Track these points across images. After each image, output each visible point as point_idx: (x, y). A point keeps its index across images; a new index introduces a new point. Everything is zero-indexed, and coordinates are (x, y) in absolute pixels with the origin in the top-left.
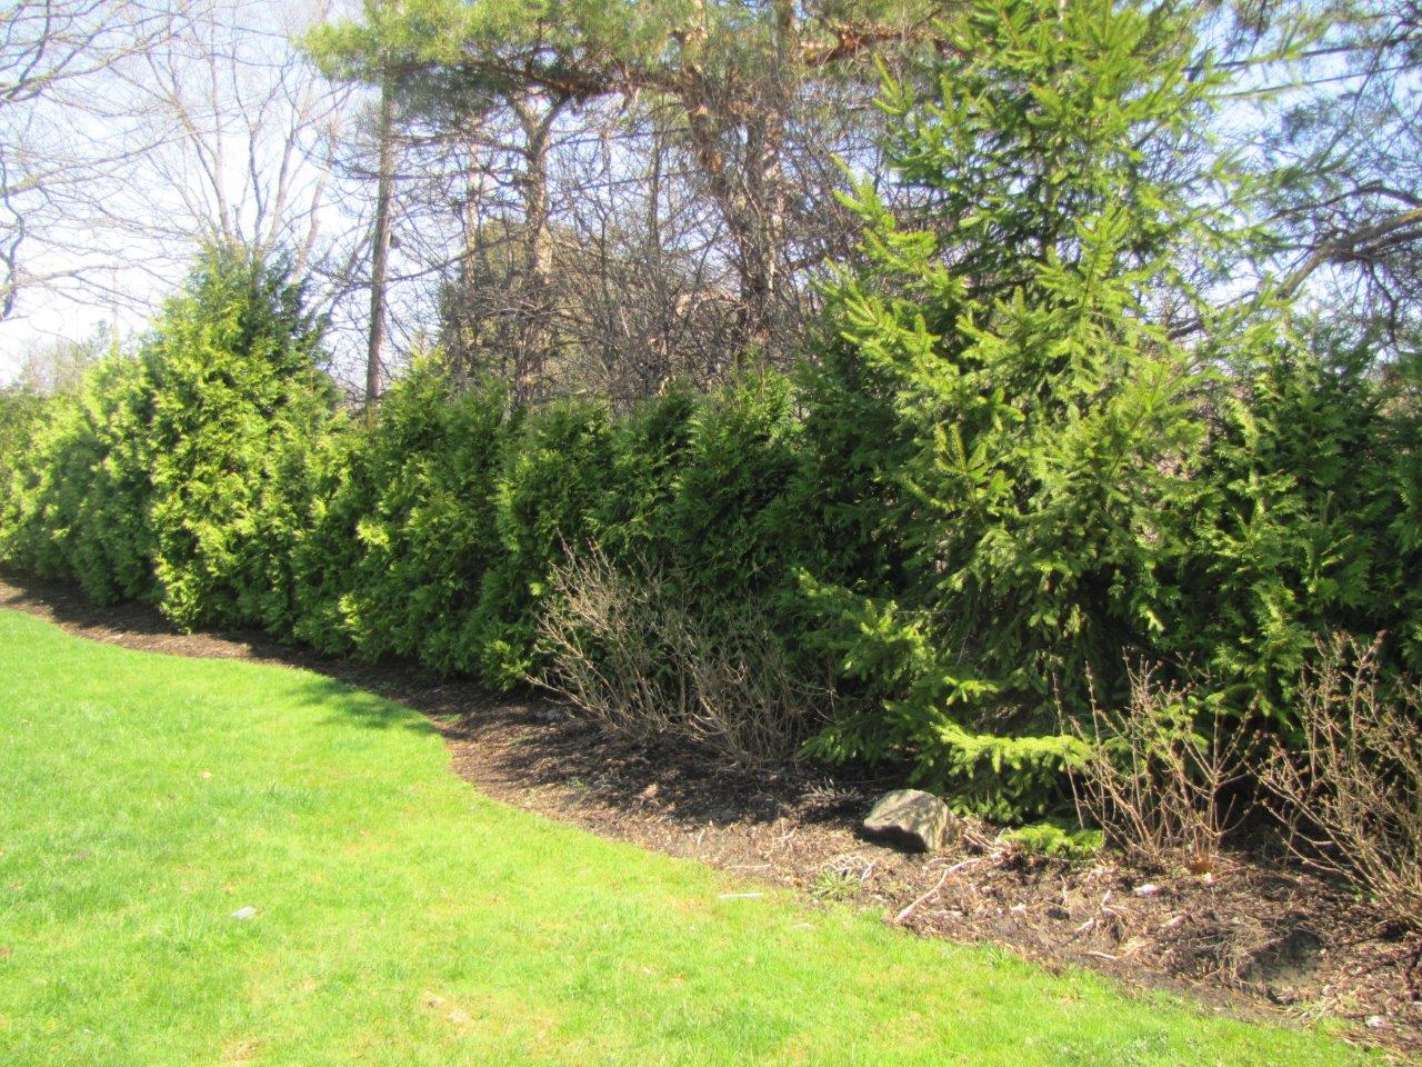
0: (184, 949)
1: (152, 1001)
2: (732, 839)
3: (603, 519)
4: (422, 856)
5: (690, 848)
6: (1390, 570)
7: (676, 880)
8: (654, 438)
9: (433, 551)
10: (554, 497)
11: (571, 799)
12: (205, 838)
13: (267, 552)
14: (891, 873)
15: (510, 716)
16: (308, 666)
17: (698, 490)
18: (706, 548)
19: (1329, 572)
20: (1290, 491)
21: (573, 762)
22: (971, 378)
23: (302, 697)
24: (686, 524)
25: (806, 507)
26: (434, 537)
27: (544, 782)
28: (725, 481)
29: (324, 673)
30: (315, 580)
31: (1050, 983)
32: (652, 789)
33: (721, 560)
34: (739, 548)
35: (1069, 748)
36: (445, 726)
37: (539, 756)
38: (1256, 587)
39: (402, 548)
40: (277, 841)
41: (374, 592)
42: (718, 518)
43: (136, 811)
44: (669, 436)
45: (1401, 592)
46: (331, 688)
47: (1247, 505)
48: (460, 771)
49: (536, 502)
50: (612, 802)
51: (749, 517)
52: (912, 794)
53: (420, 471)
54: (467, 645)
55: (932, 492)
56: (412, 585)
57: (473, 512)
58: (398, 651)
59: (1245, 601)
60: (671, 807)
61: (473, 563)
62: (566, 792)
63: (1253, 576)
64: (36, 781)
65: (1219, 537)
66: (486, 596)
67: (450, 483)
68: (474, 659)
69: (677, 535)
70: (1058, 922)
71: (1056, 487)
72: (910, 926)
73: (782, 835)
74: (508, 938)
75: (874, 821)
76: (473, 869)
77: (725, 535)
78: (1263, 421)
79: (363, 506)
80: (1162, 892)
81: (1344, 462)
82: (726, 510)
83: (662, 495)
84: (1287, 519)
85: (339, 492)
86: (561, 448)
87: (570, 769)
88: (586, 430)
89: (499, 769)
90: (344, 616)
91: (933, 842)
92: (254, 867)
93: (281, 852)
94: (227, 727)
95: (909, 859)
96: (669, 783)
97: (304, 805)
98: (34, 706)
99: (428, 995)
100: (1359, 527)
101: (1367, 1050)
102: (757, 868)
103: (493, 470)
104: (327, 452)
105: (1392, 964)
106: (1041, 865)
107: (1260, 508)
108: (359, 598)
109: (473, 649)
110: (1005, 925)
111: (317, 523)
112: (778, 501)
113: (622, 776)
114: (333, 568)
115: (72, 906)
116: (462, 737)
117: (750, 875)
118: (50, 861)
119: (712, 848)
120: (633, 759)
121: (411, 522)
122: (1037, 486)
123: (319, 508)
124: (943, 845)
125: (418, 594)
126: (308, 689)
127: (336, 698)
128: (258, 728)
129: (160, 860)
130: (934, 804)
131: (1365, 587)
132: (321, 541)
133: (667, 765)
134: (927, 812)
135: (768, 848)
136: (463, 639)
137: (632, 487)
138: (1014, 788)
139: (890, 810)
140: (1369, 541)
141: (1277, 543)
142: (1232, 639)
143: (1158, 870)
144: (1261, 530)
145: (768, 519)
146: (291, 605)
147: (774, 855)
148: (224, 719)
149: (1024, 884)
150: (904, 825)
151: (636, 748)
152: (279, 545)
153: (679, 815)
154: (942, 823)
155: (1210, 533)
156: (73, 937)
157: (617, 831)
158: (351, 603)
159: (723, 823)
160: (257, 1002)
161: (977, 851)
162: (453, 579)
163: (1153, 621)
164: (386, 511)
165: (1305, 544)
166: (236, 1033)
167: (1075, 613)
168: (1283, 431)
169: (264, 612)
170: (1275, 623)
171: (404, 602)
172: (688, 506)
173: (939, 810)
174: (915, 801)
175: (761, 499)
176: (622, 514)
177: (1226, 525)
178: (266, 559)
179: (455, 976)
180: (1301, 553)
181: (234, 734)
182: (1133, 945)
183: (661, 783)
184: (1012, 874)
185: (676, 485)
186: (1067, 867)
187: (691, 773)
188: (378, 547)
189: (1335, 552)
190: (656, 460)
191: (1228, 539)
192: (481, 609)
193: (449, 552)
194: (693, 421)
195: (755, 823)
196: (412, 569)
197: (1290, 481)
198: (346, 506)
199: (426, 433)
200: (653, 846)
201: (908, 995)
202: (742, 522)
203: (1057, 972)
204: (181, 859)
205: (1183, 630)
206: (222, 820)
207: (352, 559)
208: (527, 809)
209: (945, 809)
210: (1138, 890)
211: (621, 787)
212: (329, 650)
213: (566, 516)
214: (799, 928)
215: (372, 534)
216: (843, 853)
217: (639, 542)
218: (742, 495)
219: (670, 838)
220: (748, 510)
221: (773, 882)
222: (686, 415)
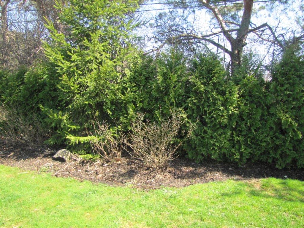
2: (27, 162)
3: (6, 96)
5: (17, 165)
6: (152, 101)
7: (10, 171)
8: (17, 79)
14: (57, 166)
17: (27, 89)
18: (28, 102)
19: (141, 102)
20: (135, 86)
22: (72, 64)
24: (24, 96)
25: (48, 92)
28: (32, 87)
31: (81, 184)
32: (12, 154)
33: (32, 104)
34: (35, 101)
35: (94, 139)
38: (128, 105)
42: (31, 95)
44: (21, 78)
45: (154, 105)
47: (126, 89)
50: (2, 157)
51: (37, 95)
52: (63, 150)
55: (63, 88)
59: (126, 108)
60: (15, 157)
63: (127, 103)
65: (121, 95)
69: (21, 99)
70: (86, 173)
71: (91, 85)
72: (56, 176)
73: (38, 160)
75: (55, 156)
77: (32, 99)
78: (131, 73)
80: (109, 166)
81: (145, 80)
83: (20, 91)
84: (135, 92)
88: (4, 77)
91: (67, 159)
95: (62, 163)
96: (17, 152)
100: (147, 93)
101: (134, 189)
102: (30, 167)
105: (145, 174)
106: (87, 162)
107: (129, 89)
110: (76, 174)
112: (43, 91)
113: (6, 151)
117: (28, 168)
119: (22, 164)
120: (10, 148)
122: (88, 87)
124: (69, 160)
130: (67, 152)
131: (147, 104)
133: (18, 149)
134: (65, 153)
135: (33, 163)
137: (13, 89)
138: (85, 148)
139: (59, 153)
140: (148, 96)
141: (132, 97)
142: (123, 115)
143: (109, 161)
144: (129, 95)
145: (41, 95)
147: (34, 165)
149: (83, 166)
150: (61, 156)
151: (12, 146)
153: (16, 159)
154: (69, 155)
155: (120, 94)
157: (2, 163)
159: (25, 159)
161: (75, 160)
163: (109, 112)
165: (137, 96)
167: (97, 112)
168: (135, 75)
170: (131, 112)
172: (24, 93)
173: (68, 153)
174: (63, 151)
175: (39, 91)
176: (10, 95)
177: (123, 93)
180: (136, 98)
182: (100, 176)
183: (15, 152)
184: (80, 164)
185: (22, 88)
186: (92, 162)
187: (22, 150)
189: (142, 98)
190: (18, 83)
191: (122, 96)
194: (26, 74)
195: (33, 158)
197: (135, 84)
200: (8, 165)
201: (49, 188)
202: (35, 96)
203: (82, 181)
205: (115, 114)
209: (70, 152)
210: (104, 165)
211: (5, 154)
214: (33, 178)
216: (49, 163)
217: (14, 101)
218: (36, 90)
219: (13, 163)
220: (37, 93)
221: (32, 170)
222: (25, 73)
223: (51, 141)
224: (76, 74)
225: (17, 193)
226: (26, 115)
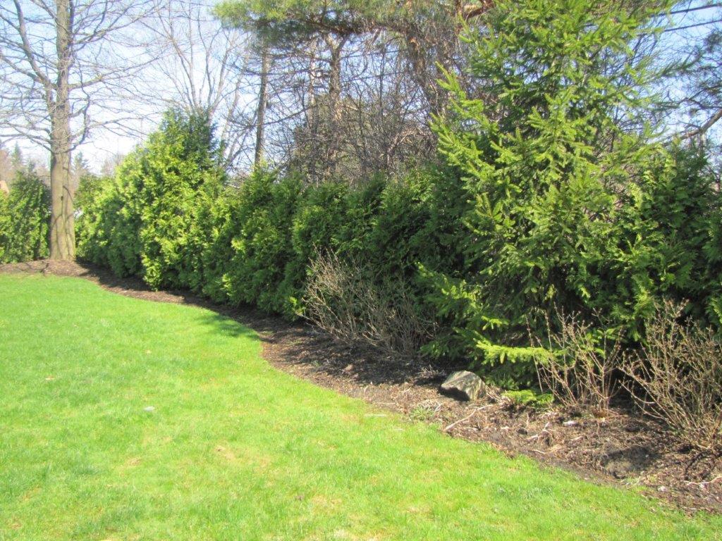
0: (120, 421)
1: (101, 440)
2: (381, 391)
3: (340, 240)
4: (235, 390)
5: (360, 394)
6: (702, 270)
7: (348, 407)
8: (366, 202)
9: (264, 253)
10: (319, 229)
11: (312, 370)
12: (141, 378)
13: (192, 253)
14: (450, 409)
15: (294, 332)
16: (208, 307)
17: (385, 225)
18: (386, 254)
19: (671, 270)
20: (656, 229)
21: (317, 354)
22: (500, 172)
23: (201, 321)
24: (378, 242)
25: (432, 235)
26: (265, 247)
27: (301, 363)
28: (397, 221)
29: (215, 311)
30: (213, 267)
31: (509, 462)
32: (349, 367)
33: (393, 259)
34: (402, 253)
35: (542, 355)
36: (264, 337)
37: (302, 350)
38: (634, 277)
39: (251, 253)
40: (172, 380)
41: (238, 273)
42: (392, 239)
43: (114, 366)
44: (373, 200)
45: (707, 280)
46: (217, 318)
47: (632, 236)
48: (265, 356)
49: (310, 231)
50: (330, 372)
51: (407, 239)
52: (465, 373)
53: (261, 215)
54: (278, 299)
55: (476, 226)
56: (255, 269)
57: (283, 235)
58: (247, 301)
59: (629, 285)
60: (356, 376)
61: (282, 259)
62: (310, 367)
63: (632, 272)
64: (74, 350)
65: (618, 252)
66: (287, 275)
67: (274, 221)
68: (281, 305)
69: (372, 247)
70: (521, 436)
71: (542, 224)
72: (450, 433)
73: (406, 390)
74: (262, 426)
75: (446, 385)
76: (256, 397)
77: (395, 248)
78: (646, 194)
79: (235, 232)
80: (577, 425)
81: (685, 215)
82: (396, 236)
83: (369, 228)
84: (655, 244)
85: (224, 225)
86: (324, 205)
87: (314, 357)
88: (337, 197)
89: (282, 356)
90: (224, 283)
91: (474, 396)
92: (158, 391)
93: (173, 385)
94: (162, 332)
95: (461, 404)
96: (358, 365)
97: (188, 367)
98: (81, 319)
99: (219, 447)
100: (689, 248)
101: (650, 499)
102: (388, 404)
103: (294, 216)
104: (220, 206)
105: (679, 463)
106: (522, 410)
107: (639, 237)
108: (231, 275)
109: (281, 301)
110: (496, 436)
111: (215, 240)
112: (420, 232)
113: (337, 360)
114: (221, 261)
115: (77, 402)
116: (271, 342)
117: (385, 406)
118: (73, 383)
119: (371, 394)
120: (345, 354)
121: (255, 240)
122: (534, 225)
123: (216, 233)
124: (478, 398)
125: (257, 274)
126: (204, 318)
127: (217, 322)
128: (177, 333)
129: (120, 385)
130: (474, 378)
131: (688, 278)
132: (215, 248)
133: (360, 357)
134: (471, 382)
135: (395, 396)
136: (277, 296)
137: (355, 224)
138: (516, 373)
139: (456, 380)
140: (694, 255)
141: (647, 256)
142: (621, 302)
143: (579, 415)
144: (640, 252)
145: (415, 240)
146: (203, 279)
147: (398, 399)
148: (163, 329)
149: (511, 417)
150: (459, 388)
151: (347, 348)
152: (197, 250)
153: (359, 380)
154: (478, 388)
155: (614, 249)
156: (75, 413)
157: (329, 385)
158: (227, 277)
159: (377, 383)
160: (144, 444)
161: (493, 401)
162: (274, 267)
163: (585, 292)
164: (245, 235)
165: (660, 256)
166: (132, 455)
167: (551, 289)
168: (655, 200)
169: (190, 281)
170: (644, 297)
171: (251, 277)
172: (378, 234)
173: (477, 382)
174: (466, 377)
175: (413, 231)
176: (349, 237)
177: (623, 246)
178: (191, 256)
179: (233, 439)
180: (658, 261)
181: (165, 335)
182: (555, 448)
183: (354, 364)
184: (506, 413)
185: (374, 223)
186: (534, 411)
187: (370, 361)
188: (240, 251)
189: (675, 260)
190: (367, 211)
191: (622, 253)
192: (284, 282)
193: (271, 254)
194: (385, 192)
195: (393, 384)
196: (255, 262)
197: (656, 225)
198: (227, 232)
199: (264, 197)
200: (343, 392)
201: (437, 462)
202: (403, 242)
203: (512, 457)
204: (128, 387)
205: (600, 298)
206: (150, 371)
207: (230, 257)
208: (290, 374)
209: (480, 381)
210: (565, 423)
211: (335, 365)
212: (218, 300)
213: (324, 238)
214: (399, 431)
215: (237, 245)
216: (431, 399)
217: (356, 251)
218: (404, 229)
219: (352, 389)
220: (406, 236)
221: (393, 410)
222: (381, 190)
223: (435, 349)
224: (508, 193)
225: (368, 461)
226: (379, 282)
